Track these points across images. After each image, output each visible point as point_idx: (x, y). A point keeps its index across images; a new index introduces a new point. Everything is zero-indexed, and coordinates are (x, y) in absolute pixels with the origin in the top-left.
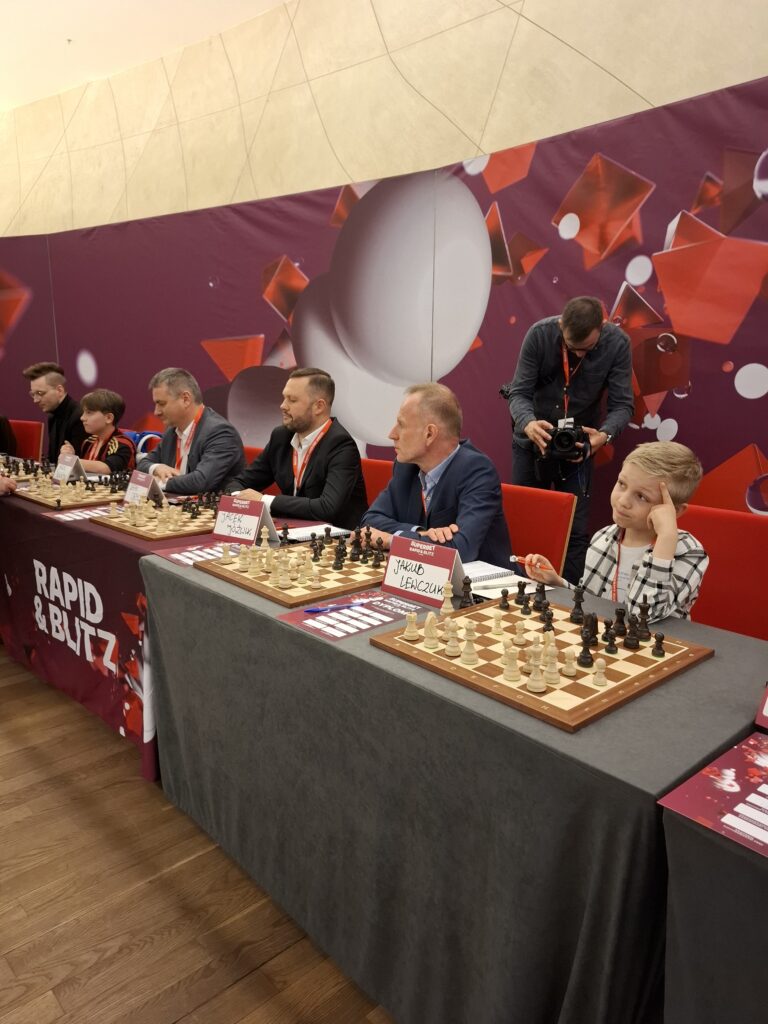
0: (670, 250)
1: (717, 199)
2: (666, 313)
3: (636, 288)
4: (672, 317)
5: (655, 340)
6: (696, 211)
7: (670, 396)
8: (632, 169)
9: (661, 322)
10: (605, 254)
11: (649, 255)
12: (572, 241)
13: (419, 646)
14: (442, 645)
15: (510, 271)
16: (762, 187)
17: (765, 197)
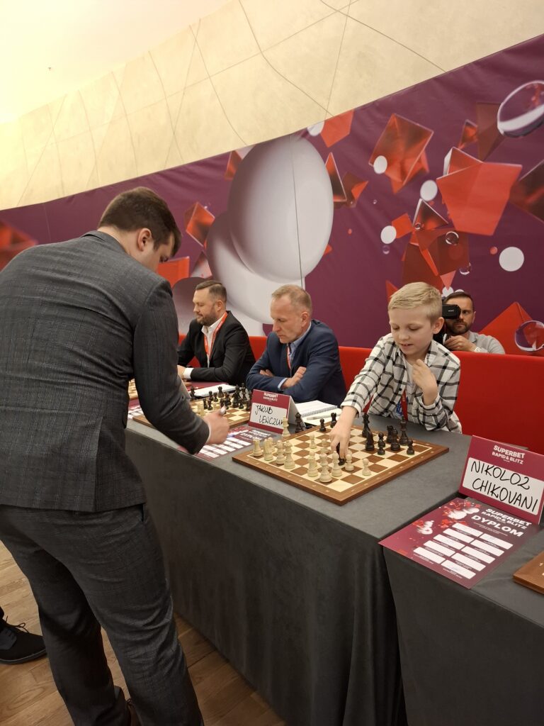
0: (448, 175)
2: (449, 217)
3: (428, 202)
4: (453, 221)
5: (444, 237)
6: (462, 147)
7: (458, 274)
8: (417, 122)
9: (447, 224)
10: (405, 181)
11: (434, 180)
12: (383, 175)
13: (262, 460)
14: (275, 458)
15: (345, 198)
16: (503, 127)
17: (506, 133)
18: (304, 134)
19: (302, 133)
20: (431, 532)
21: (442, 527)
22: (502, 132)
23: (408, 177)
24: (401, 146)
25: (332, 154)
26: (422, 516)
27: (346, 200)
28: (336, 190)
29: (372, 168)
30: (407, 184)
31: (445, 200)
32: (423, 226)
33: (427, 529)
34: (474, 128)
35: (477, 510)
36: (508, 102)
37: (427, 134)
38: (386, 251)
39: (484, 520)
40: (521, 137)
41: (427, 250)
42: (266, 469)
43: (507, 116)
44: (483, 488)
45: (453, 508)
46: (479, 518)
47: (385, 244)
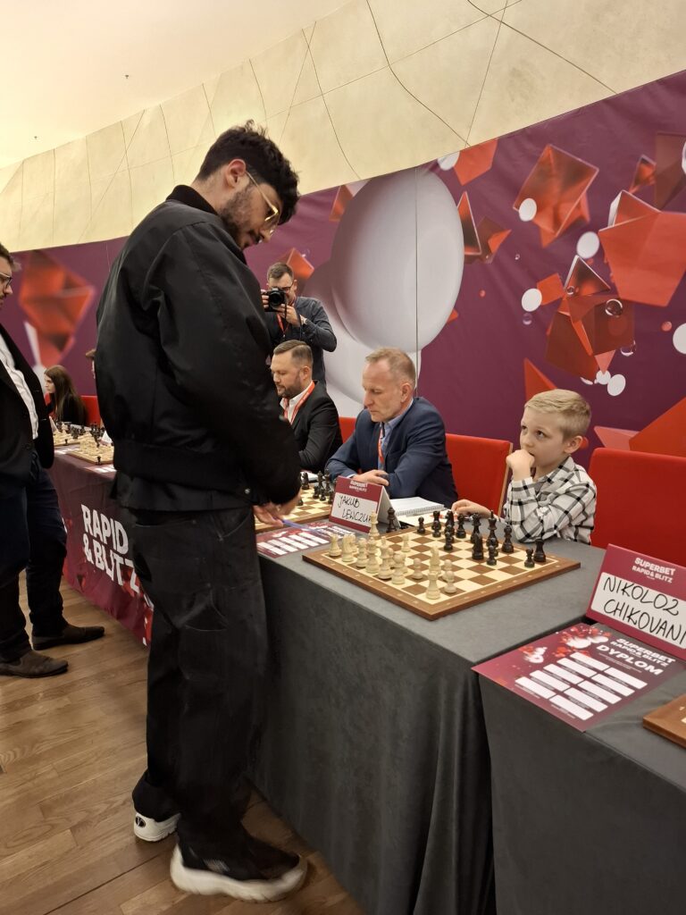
0: (614, 225)
1: (651, 178)
2: (613, 281)
3: (586, 260)
4: (618, 285)
5: (602, 306)
6: (635, 190)
8: (578, 156)
9: (608, 290)
10: (559, 232)
11: (596, 232)
12: (530, 222)
13: (339, 561)
14: (355, 560)
15: (479, 251)
18: (434, 167)
19: (430, 166)
20: (541, 660)
21: (557, 655)
23: (562, 226)
25: (466, 193)
26: (533, 641)
27: (480, 254)
28: (469, 239)
29: (517, 214)
30: (561, 236)
31: (608, 258)
32: (577, 291)
33: (537, 656)
34: (651, 167)
35: (605, 640)
37: (591, 172)
38: (527, 320)
39: (612, 652)
41: (580, 322)
42: (343, 572)
44: (618, 612)
45: (574, 635)
46: (607, 649)
47: (526, 312)
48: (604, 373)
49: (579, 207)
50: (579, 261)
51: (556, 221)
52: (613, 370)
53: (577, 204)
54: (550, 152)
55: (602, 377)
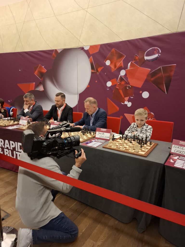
0: (129, 69)
1: (138, 59)
2: (129, 81)
3: (122, 76)
4: (130, 82)
5: (126, 87)
6: (134, 62)
7: (130, 97)
8: (121, 52)
9: (127, 83)
10: (116, 69)
11: (125, 70)
12: (109, 66)
13: (112, 147)
16: (146, 58)
17: (147, 60)
21: (175, 160)
22: (146, 59)
24: (115, 58)
25: (92, 57)
26: (168, 159)
27: (95, 72)
28: (92, 68)
29: (105, 63)
30: (116, 70)
31: (128, 76)
32: (120, 83)
33: (172, 161)
34: (138, 57)
35: (178, 157)
36: (148, 51)
37: (124, 56)
38: (108, 89)
40: (151, 62)
41: (121, 90)
43: (148, 55)
44: (177, 152)
45: (173, 157)
46: (181, 158)
47: (108, 87)
48: (126, 102)
49: (121, 64)
50: (121, 76)
51: (115, 66)
52: (129, 101)
53: (120, 63)
54: (114, 50)
55: (126, 103)
